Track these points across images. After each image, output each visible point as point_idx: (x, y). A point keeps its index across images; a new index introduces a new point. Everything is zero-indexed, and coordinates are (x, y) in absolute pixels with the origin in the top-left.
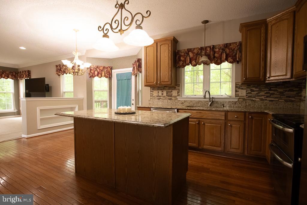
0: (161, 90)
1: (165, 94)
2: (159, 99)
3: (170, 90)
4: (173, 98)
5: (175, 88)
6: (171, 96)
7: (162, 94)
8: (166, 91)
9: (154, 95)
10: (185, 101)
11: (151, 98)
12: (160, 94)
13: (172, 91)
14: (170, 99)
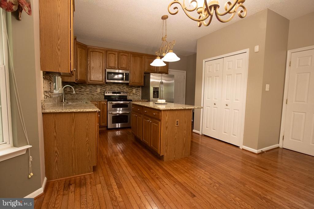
2: (47, 97)
4: (51, 95)
6: (50, 92)
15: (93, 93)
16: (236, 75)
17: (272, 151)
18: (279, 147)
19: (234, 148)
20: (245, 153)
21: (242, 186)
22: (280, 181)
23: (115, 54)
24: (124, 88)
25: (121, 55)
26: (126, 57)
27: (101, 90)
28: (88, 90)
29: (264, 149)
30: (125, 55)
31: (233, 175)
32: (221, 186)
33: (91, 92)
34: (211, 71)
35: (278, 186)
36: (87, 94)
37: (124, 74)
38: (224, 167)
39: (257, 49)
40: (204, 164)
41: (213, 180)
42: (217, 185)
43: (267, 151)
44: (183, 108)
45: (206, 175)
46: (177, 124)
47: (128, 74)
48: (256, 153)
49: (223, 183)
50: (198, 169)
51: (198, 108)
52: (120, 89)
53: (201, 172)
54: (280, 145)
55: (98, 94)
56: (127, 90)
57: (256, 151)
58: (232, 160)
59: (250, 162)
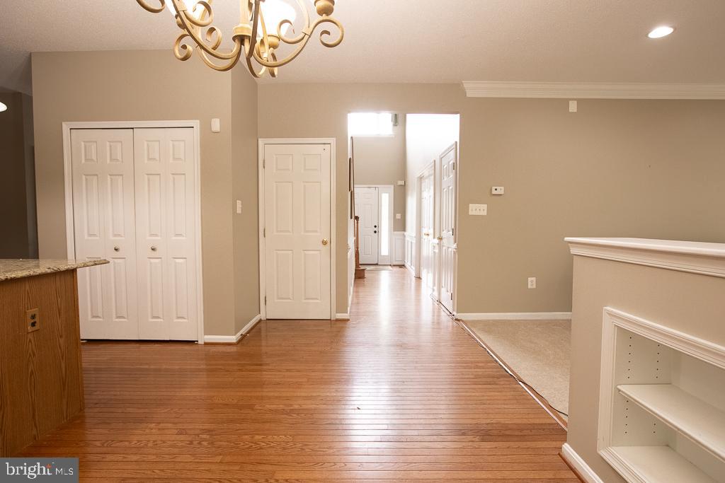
16: (171, 176)
17: (254, 330)
18: (260, 321)
19: (187, 347)
20: (213, 349)
21: (250, 412)
22: (293, 374)
29: (244, 330)
31: (221, 402)
32: (214, 433)
34: (94, 158)
35: (297, 382)
38: (194, 394)
39: (216, 125)
40: (142, 411)
41: (189, 432)
42: (204, 436)
43: (248, 332)
44: (49, 271)
45: (166, 431)
46: (33, 324)
48: (235, 341)
49: (212, 426)
50: (136, 429)
51: (96, 264)
53: (148, 431)
54: (262, 316)
57: (233, 339)
58: (197, 373)
59: (233, 362)
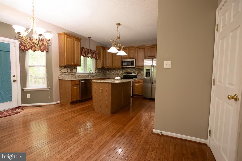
0: (67, 68)
1: (69, 71)
2: (65, 74)
3: (72, 69)
4: (74, 74)
5: (75, 67)
6: (72, 73)
7: (68, 71)
8: (70, 69)
9: (62, 72)
10: (80, 75)
11: (60, 74)
12: (66, 71)
13: (73, 69)
14: (72, 74)
15: (118, 74)
23: (127, 50)
24: (136, 71)
25: (131, 49)
26: (133, 50)
27: (122, 72)
28: (116, 72)
30: (133, 49)
33: (117, 73)
36: (116, 74)
37: (131, 61)
46: (101, 91)
47: (134, 61)
52: (133, 71)
55: (120, 74)
56: (138, 72)
